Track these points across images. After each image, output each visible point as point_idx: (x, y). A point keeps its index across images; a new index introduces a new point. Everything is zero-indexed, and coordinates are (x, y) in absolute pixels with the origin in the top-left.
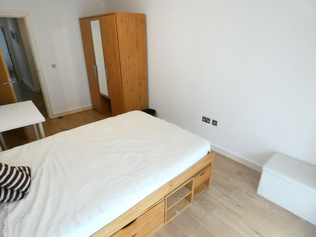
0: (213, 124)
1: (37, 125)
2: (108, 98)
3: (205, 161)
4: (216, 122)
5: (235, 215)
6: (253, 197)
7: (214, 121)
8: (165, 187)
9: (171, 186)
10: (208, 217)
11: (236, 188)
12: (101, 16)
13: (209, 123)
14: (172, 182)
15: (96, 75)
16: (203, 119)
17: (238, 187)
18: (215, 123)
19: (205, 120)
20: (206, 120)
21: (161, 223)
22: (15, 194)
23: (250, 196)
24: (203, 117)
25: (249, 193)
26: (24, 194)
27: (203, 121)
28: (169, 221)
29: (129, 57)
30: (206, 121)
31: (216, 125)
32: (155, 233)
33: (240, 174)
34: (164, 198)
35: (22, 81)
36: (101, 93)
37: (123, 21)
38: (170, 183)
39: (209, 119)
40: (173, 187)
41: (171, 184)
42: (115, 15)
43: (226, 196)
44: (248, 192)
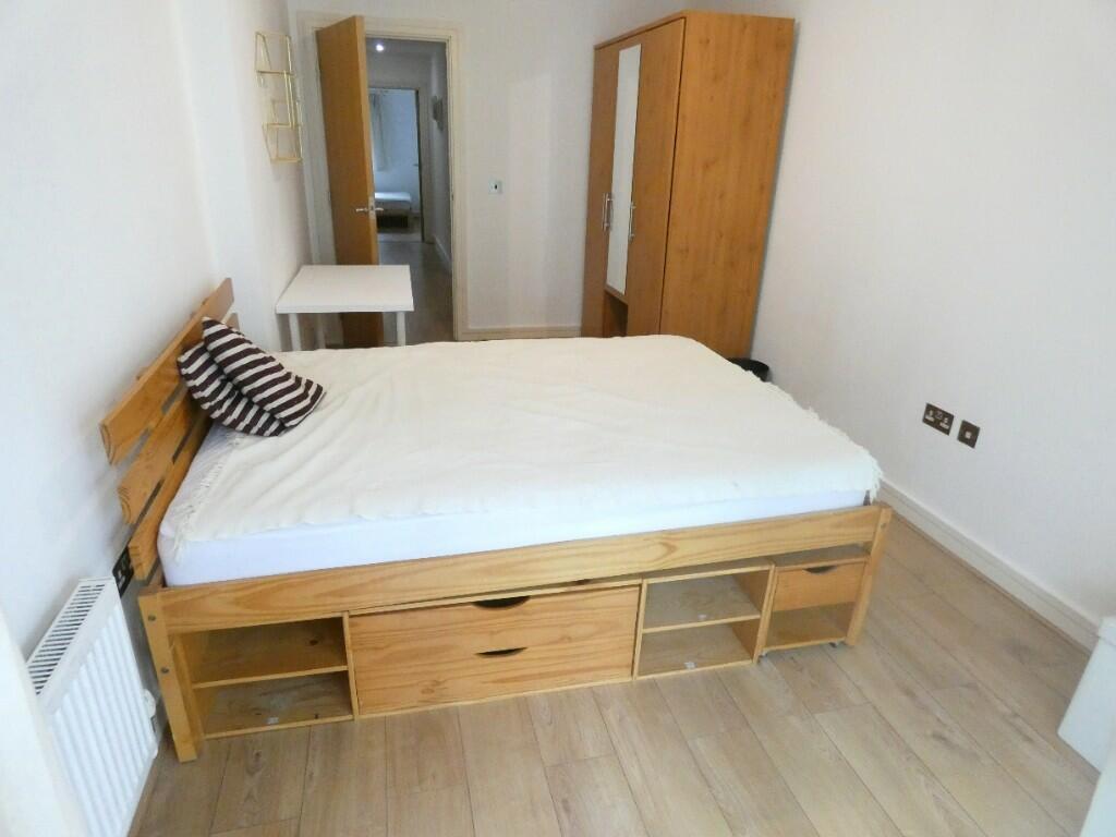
0: (962, 438)
1: (394, 315)
2: (623, 300)
3: (838, 526)
4: (975, 431)
5: (908, 759)
6: (1029, 740)
7: (966, 427)
8: (646, 540)
9: (671, 549)
10: (794, 720)
11: (971, 686)
12: (648, 30)
13: (947, 432)
14: (673, 536)
15: (606, 225)
16: (927, 412)
17: (980, 685)
18: (969, 434)
19: (931, 419)
20: (937, 418)
21: (619, 667)
22: (264, 418)
23: (1019, 731)
24: (930, 408)
25: (1019, 722)
26: (282, 429)
27: (926, 421)
28: (650, 676)
29: (707, 166)
30: (936, 424)
31: (972, 443)
32: (591, 688)
33: (1018, 650)
34: (638, 581)
35: (432, 243)
36: (609, 287)
37: (708, 41)
38: (669, 539)
39: (951, 418)
40: (676, 555)
41: (672, 543)
42: (683, 20)
43: (909, 693)
44: (1016, 715)
